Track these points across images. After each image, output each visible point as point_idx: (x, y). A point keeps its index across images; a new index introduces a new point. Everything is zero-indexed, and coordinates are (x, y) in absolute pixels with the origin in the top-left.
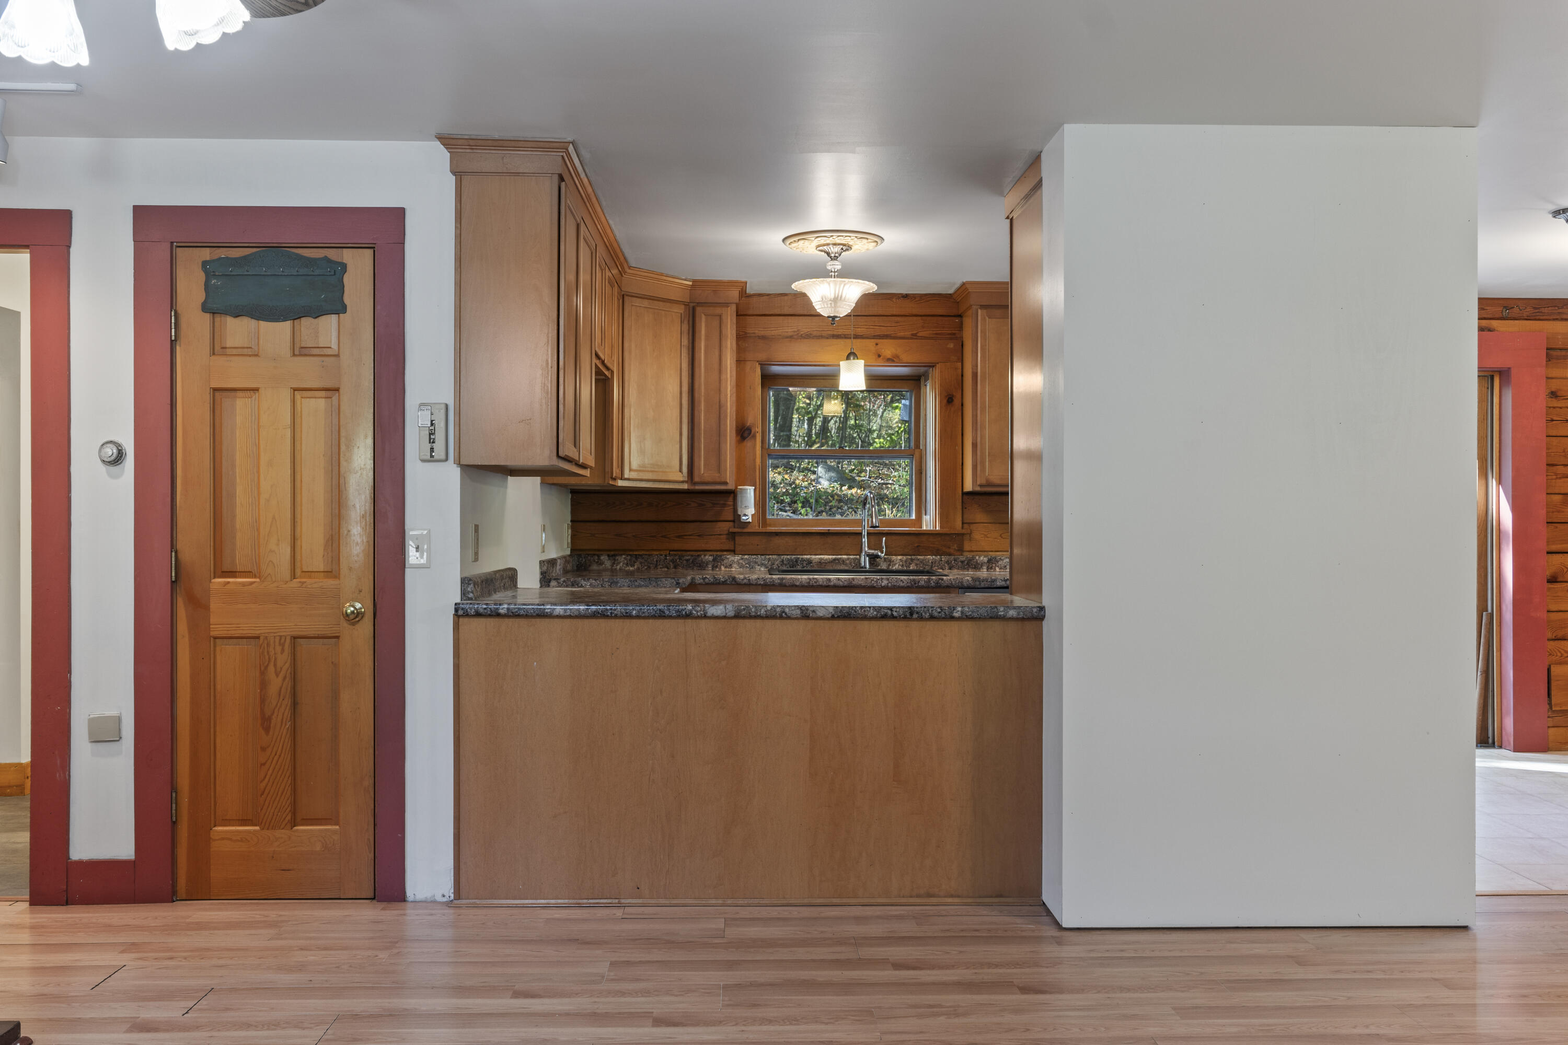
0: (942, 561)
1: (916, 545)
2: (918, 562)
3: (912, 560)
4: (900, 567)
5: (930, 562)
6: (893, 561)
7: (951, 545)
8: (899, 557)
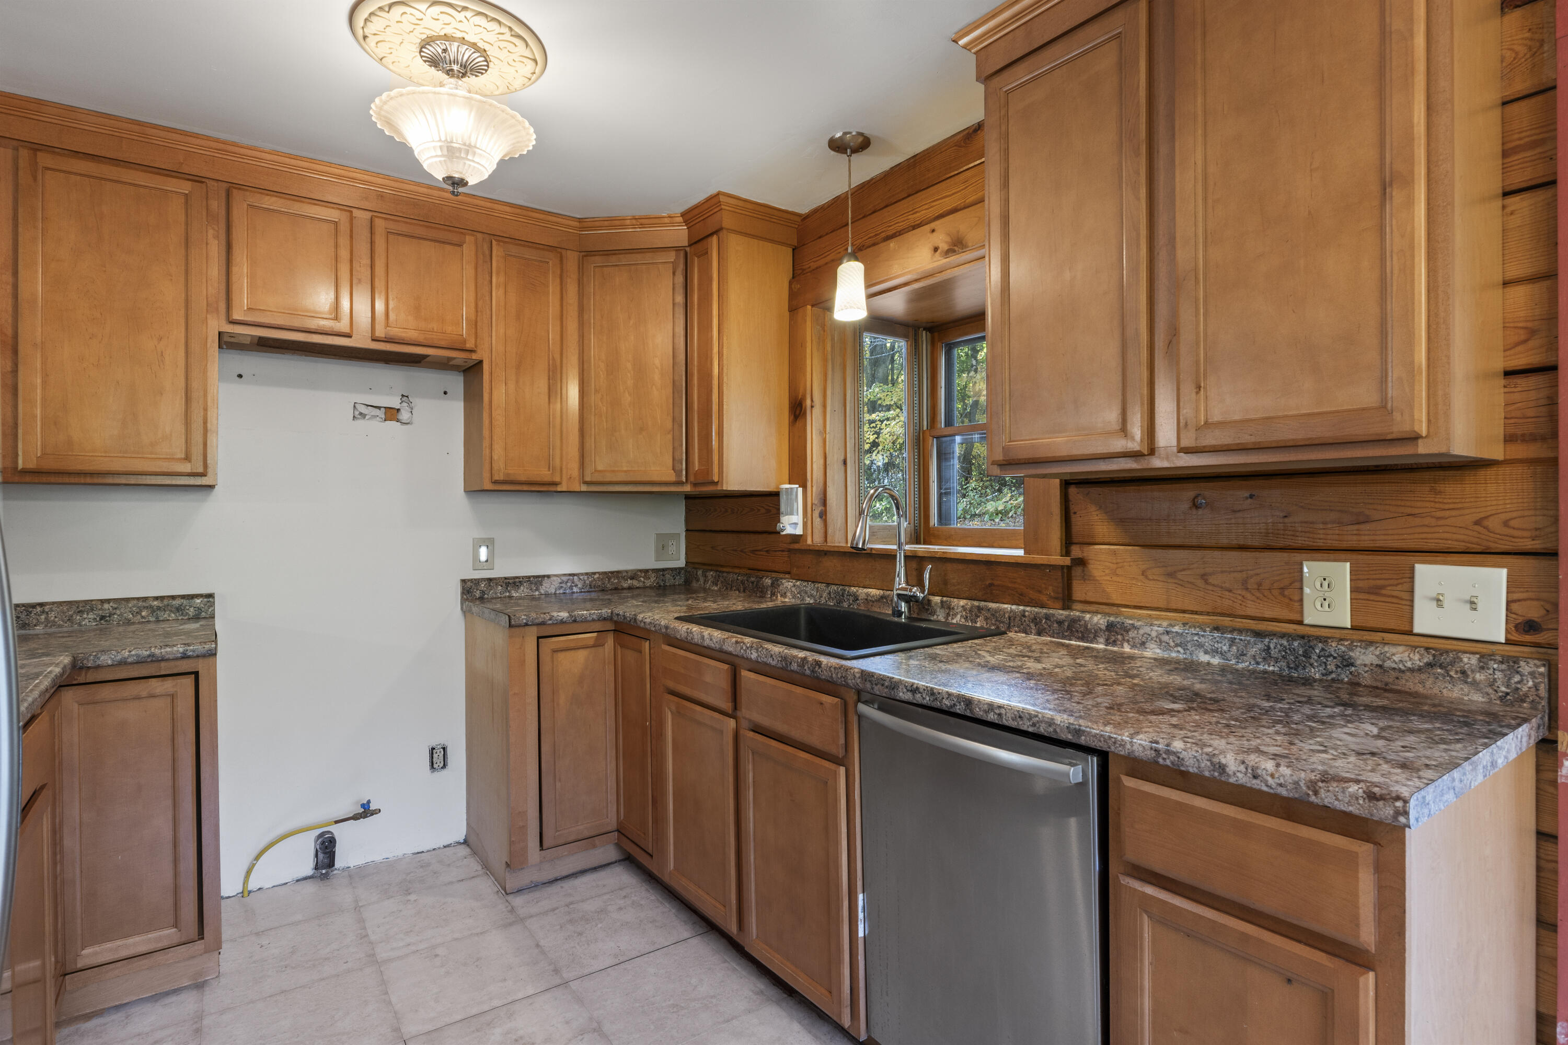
0: (1024, 616)
1: (987, 583)
2: (989, 615)
3: (979, 609)
4: (963, 620)
5: (1007, 616)
6: (953, 609)
7: (1043, 586)
8: (962, 602)
